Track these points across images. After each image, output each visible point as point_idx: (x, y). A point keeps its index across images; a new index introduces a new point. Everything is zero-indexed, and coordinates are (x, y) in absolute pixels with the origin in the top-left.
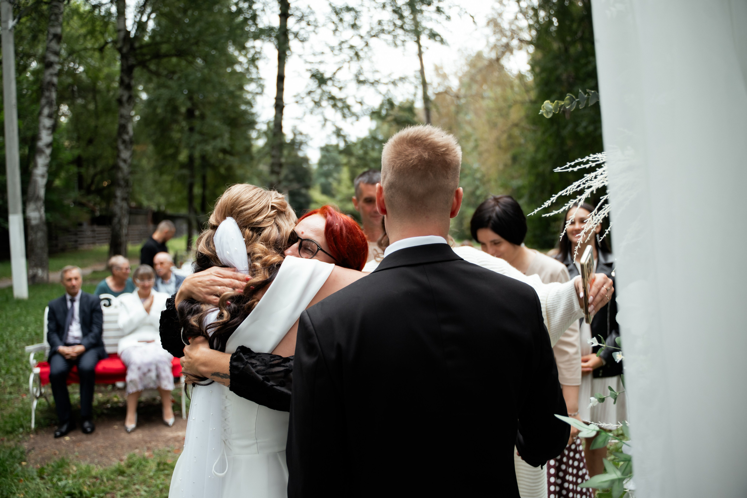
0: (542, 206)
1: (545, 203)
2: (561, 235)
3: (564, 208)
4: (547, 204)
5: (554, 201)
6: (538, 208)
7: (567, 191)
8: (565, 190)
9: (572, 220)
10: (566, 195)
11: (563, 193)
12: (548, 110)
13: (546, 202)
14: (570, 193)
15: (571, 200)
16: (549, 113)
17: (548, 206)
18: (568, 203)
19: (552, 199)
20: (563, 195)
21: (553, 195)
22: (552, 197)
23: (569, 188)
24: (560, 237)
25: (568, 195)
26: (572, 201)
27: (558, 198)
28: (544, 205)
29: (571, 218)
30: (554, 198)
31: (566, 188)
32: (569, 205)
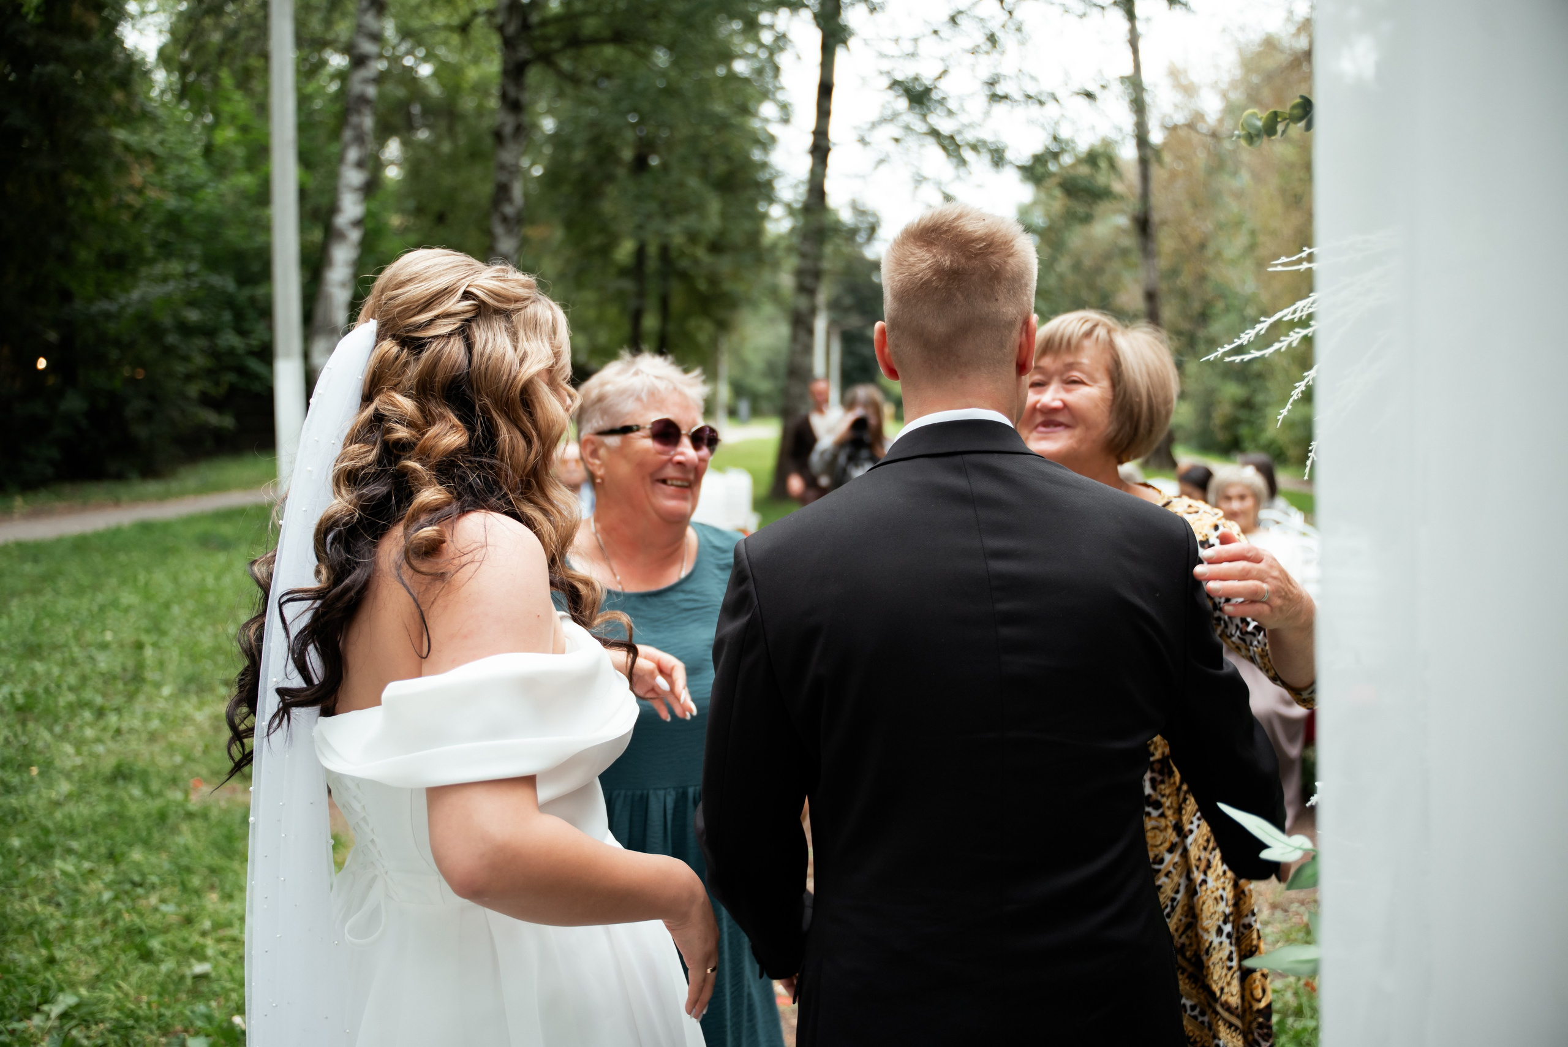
0: (1236, 340)
1: (1242, 335)
3: (1276, 346)
4: (1247, 337)
5: (1263, 332)
6: (1225, 346)
7: (1295, 312)
8: (1291, 309)
9: (1308, 381)
10: (1293, 319)
11: (1285, 316)
12: (1253, 132)
13: (1243, 332)
14: (1301, 317)
15: (1297, 330)
16: (1255, 139)
17: (1249, 341)
18: (1288, 335)
19: (1258, 327)
20: (1285, 319)
21: (1262, 319)
22: (1260, 322)
23: (1300, 304)
24: (1279, 417)
25: (1296, 320)
26: (1298, 333)
27: (1273, 326)
28: (1239, 338)
29: (1307, 377)
30: (1262, 327)
31: (1294, 304)
32: (1289, 339)
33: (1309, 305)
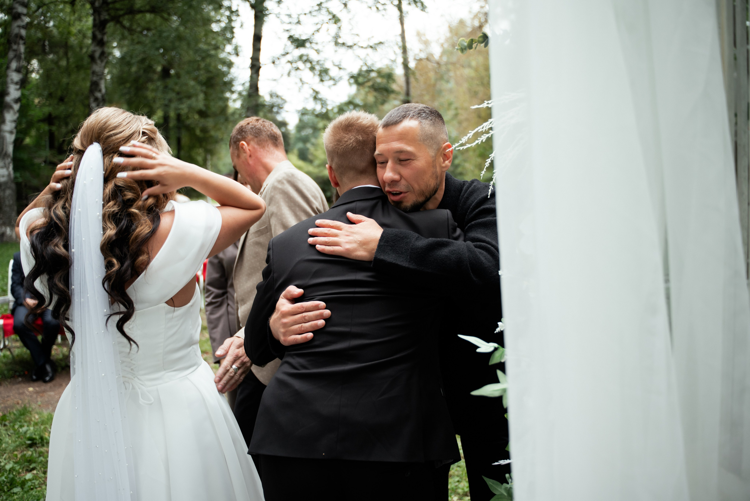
2: (482, 173)
3: (477, 142)
4: (464, 140)
5: (471, 137)
6: (456, 144)
7: (483, 128)
8: (481, 127)
9: (492, 159)
10: (483, 131)
11: (479, 130)
12: (463, 47)
13: (463, 138)
14: (486, 130)
15: (484, 135)
16: (464, 50)
17: (465, 141)
18: (481, 137)
19: (469, 135)
20: (479, 131)
21: (470, 132)
23: (485, 124)
24: (481, 175)
25: (484, 131)
26: (485, 136)
27: (474, 134)
28: (461, 140)
29: (491, 156)
30: (471, 134)
31: (482, 124)
32: (481, 139)
33: (488, 125)
